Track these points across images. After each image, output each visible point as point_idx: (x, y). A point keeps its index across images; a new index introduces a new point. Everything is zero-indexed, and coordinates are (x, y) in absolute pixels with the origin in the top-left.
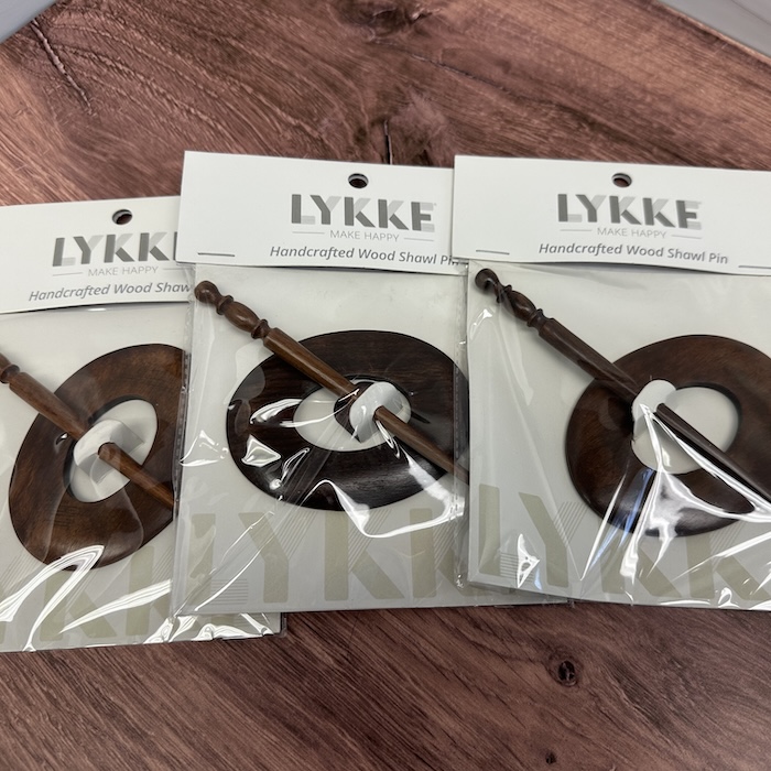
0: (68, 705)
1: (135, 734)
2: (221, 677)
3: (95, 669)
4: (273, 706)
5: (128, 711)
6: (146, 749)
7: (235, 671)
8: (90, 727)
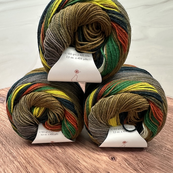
0: (2, 151)
1: (14, 157)
2: (36, 150)
3: (11, 147)
4: (46, 156)
5: (14, 153)
6: (15, 160)
7: (40, 150)
8: (5, 155)
